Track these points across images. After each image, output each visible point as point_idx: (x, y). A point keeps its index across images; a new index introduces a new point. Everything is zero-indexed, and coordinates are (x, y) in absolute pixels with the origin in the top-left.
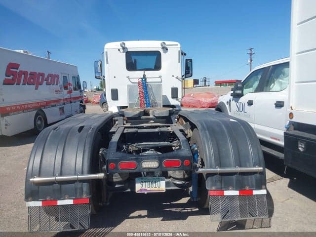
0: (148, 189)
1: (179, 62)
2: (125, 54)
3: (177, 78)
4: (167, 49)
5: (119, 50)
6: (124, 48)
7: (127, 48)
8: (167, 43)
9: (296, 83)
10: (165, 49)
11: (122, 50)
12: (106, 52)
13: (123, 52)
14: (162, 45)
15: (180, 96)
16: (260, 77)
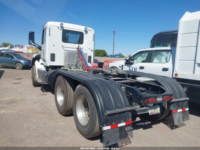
0: (154, 112)
1: (93, 41)
2: (62, 31)
3: (91, 50)
4: (87, 32)
5: (58, 28)
6: (62, 27)
7: (63, 27)
8: (88, 28)
9: (179, 60)
10: (86, 32)
11: (60, 28)
12: (50, 28)
13: (61, 30)
14: (85, 29)
15: (92, 61)
16: (147, 55)
